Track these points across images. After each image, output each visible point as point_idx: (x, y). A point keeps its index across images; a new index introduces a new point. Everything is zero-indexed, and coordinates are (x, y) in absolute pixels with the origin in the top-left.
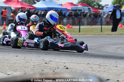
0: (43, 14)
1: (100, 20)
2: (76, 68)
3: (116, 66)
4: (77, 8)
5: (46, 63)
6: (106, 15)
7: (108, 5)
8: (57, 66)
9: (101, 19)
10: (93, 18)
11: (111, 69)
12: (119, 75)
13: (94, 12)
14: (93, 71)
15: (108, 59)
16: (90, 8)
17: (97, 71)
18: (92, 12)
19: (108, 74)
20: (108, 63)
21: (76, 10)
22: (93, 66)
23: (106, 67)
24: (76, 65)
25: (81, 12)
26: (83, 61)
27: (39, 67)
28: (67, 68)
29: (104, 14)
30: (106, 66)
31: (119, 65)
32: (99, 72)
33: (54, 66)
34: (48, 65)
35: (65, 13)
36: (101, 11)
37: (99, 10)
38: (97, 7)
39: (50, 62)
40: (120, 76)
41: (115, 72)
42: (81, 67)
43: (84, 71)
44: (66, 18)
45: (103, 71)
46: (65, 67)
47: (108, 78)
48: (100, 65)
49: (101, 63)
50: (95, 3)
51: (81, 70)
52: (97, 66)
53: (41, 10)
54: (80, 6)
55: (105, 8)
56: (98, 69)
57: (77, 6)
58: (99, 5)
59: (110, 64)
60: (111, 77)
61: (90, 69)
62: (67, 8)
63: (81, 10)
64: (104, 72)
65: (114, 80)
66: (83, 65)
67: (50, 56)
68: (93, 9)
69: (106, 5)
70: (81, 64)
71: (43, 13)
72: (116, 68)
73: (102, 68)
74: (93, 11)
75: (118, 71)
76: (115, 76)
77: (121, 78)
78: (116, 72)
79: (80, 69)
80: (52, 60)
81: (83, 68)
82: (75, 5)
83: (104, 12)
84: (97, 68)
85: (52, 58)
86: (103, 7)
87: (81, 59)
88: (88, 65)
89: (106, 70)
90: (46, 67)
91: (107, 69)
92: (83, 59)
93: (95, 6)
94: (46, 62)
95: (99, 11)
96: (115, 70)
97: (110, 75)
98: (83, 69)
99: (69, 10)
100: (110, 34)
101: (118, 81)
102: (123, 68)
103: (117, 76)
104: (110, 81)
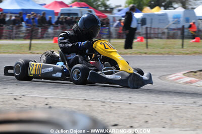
0: (14, 20)
1: (107, 30)
2: (65, 107)
3: (130, 104)
4: (70, 10)
5: (15, 99)
7: (120, 6)
8: (33, 104)
9: (109, 29)
11: (121, 109)
12: (134, 117)
15: (117, 93)
16: (90, 11)
17: (99, 111)
19: (116, 115)
20: (117, 99)
21: (69, 14)
22: (92, 103)
23: (113, 105)
24: (66, 102)
25: (77, 16)
26: (77, 96)
27: (5, 106)
28: (50, 107)
29: (114, 21)
30: (113, 103)
31: (134, 102)
32: (102, 112)
33: (29, 104)
34: (19, 102)
35: (50, 18)
36: (108, 15)
37: (106, 14)
38: (103, 9)
39: (23, 98)
40: (136, 119)
41: (127, 113)
42: (73, 105)
44: (52, 27)
45: (108, 112)
46: (47, 105)
47: (116, 123)
48: (104, 102)
49: (106, 98)
50: (99, 3)
52: (100, 104)
53: (11, 13)
54: (75, 7)
55: (115, 11)
56: (100, 109)
57: (71, 7)
58: (106, 6)
59: (121, 100)
60: (121, 120)
62: (53, 11)
63: (76, 14)
64: (111, 112)
65: (125, 126)
66: (76, 101)
67: (24, 88)
68: (96, 12)
69: (117, 6)
70: (73, 101)
71: (13, 18)
72: (130, 106)
73: (106, 107)
75: (133, 110)
76: (128, 120)
77: (137, 122)
78: (130, 113)
79: (71, 108)
80: (26, 94)
81: (77, 107)
82: (67, 6)
84: (99, 107)
85: (26, 92)
86: (112, 9)
87: (73, 93)
88: (85, 101)
89: (112, 109)
90: (16, 105)
91: (115, 109)
92: (77, 93)
93: (100, 8)
94: (15, 97)
95: (106, 16)
97: (119, 117)
99: (57, 14)
100: (123, 52)
101: (131, 127)
102: (141, 107)
103: (130, 118)
104: (119, 127)
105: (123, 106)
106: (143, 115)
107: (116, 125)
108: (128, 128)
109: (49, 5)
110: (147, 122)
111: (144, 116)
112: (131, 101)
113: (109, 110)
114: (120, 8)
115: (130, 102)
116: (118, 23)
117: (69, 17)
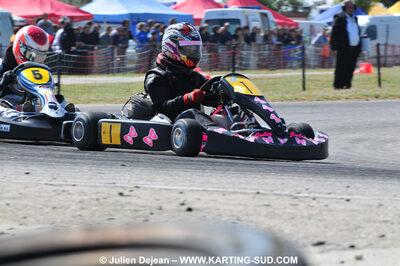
2: (217, 210)
3: (348, 200)
4: (223, 13)
5: (121, 194)
6: (320, 35)
7: (324, 3)
8: (156, 204)
9: (303, 49)
10: (278, 45)
11: (330, 211)
12: (357, 227)
13: (280, 27)
14: (273, 215)
15: (321, 178)
16: (265, 15)
17: (285, 216)
18: (273, 28)
19: (321, 224)
20: (322, 190)
22: (272, 200)
23: (314, 203)
26: (242, 186)
28: (190, 210)
29: (312, 32)
30: (314, 199)
31: (356, 197)
32: (293, 218)
36: (300, 21)
37: (296, 21)
38: (290, 9)
40: (359, 230)
41: (344, 220)
42: (234, 205)
43: (244, 218)
45: (303, 217)
46: (183, 204)
48: (296, 198)
49: (299, 189)
51: (235, 213)
52: (287, 201)
53: (108, 23)
54: (233, 8)
55: (314, 13)
56: (288, 211)
57: (226, 7)
58: (296, 5)
59: (329, 194)
60: (330, 233)
61: (264, 211)
62: (191, 16)
63: (237, 21)
64: (309, 218)
65: (338, 245)
66: (241, 196)
68: (276, 17)
69: (319, 4)
70: (233, 197)
71: (113, 32)
72: (347, 206)
73: (300, 207)
74: (278, 24)
75: (353, 214)
76: (345, 233)
77: (363, 236)
78: (347, 219)
79: (231, 210)
80: (141, 183)
81: (242, 208)
82: (218, 6)
83: (312, 27)
84: (286, 208)
86: (308, 9)
87: (234, 180)
88: (259, 196)
89: (313, 212)
90: (123, 205)
91: (317, 211)
92: (242, 180)
93: (284, 8)
95: (296, 24)
96: (345, 211)
97: (326, 227)
98: (240, 212)
99: (198, 21)
100: (331, 95)
101: (352, 247)
102: (370, 206)
103: (348, 230)
104: (327, 247)
105: (333, 206)
106: (375, 222)
107: (320, 244)
108: (345, 249)
109: (183, 5)
110: (383, 236)
111: (377, 224)
112: (350, 195)
113: (305, 214)
114: (323, 7)
115: (347, 197)
116: (321, 37)
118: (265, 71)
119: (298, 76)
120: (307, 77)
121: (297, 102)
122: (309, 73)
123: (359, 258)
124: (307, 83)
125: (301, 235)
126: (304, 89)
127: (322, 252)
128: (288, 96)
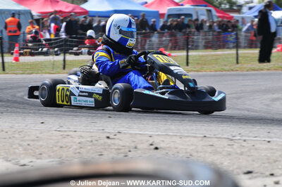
2: (176, 148)
3: (269, 142)
4: (180, 10)
5: (108, 138)
6: (249, 24)
7: (252, 2)
10: (219, 32)
11: (256, 149)
12: (275, 161)
13: (220, 19)
14: (215, 152)
15: (250, 126)
16: (210, 11)
17: (224, 153)
19: (250, 159)
22: (215, 141)
23: (244, 144)
26: (193, 131)
28: (157, 149)
29: (244, 23)
30: (245, 141)
31: (275, 139)
32: (230, 154)
34: (113, 141)
35: (154, 22)
36: (235, 15)
37: (232, 14)
38: (227, 6)
40: (277, 163)
41: (266, 156)
42: (188, 145)
43: (195, 154)
45: (237, 154)
46: (152, 145)
47: (249, 170)
48: (232, 140)
49: (234, 134)
51: (188, 151)
52: (226, 143)
55: (245, 9)
56: (226, 149)
57: (182, 5)
58: (232, 4)
59: (256, 137)
60: (256, 165)
61: (209, 149)
62: (158, 12)
63: (190, 15)
64: (242, 154)
65: (262, 174)
66: (192, 139)
68: (218, 12)
69: (247, 3)
70: (188, 139)
72: (268, 146)
73: (235, 147)
74: (219, 17)
76: (266, 165)
77: (280, 167)
78: (269, 155)
79: (186, 149)
81: (193, 147)
82: (177, 4)
83: (243, 18)
84: (225, 147)
86: (241, 6)
87: (188, 127)
88: (205, 139)
89: (244, 150)
90: (110, 145)
91: (247, 149)
92: (194, 127)
93: (223, 6)
95: (232, 17)
96: (266, 149)
97: (253, 161)
98: (192, 150)
99: (162, 15)
101: (272, 175)
103: (269, 163)
104: (253, 175)
105: (257, 146)
107: (249, 172)
108: (267, 176)
109: (152, 4)
112: (270, 138)
113: (239, 152)
114: (251, 5)
115: (268, 140)
116: (250, 26)
117: (179, 20)
118: (209, 50)
119: (233, 54)
120: (240, 55)
121: (232, 72)
122: (241, 51)
123: (277, 183)
124: (240, 59)
125: (235, 167)
126: (237, 63)
127: (250, 179)
128: (227, 68)
